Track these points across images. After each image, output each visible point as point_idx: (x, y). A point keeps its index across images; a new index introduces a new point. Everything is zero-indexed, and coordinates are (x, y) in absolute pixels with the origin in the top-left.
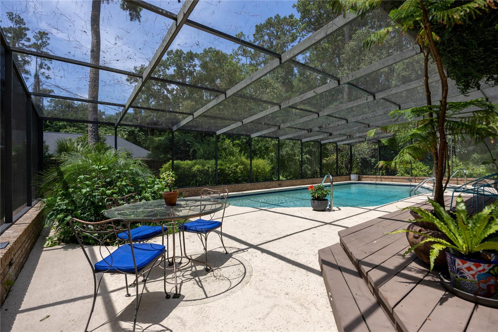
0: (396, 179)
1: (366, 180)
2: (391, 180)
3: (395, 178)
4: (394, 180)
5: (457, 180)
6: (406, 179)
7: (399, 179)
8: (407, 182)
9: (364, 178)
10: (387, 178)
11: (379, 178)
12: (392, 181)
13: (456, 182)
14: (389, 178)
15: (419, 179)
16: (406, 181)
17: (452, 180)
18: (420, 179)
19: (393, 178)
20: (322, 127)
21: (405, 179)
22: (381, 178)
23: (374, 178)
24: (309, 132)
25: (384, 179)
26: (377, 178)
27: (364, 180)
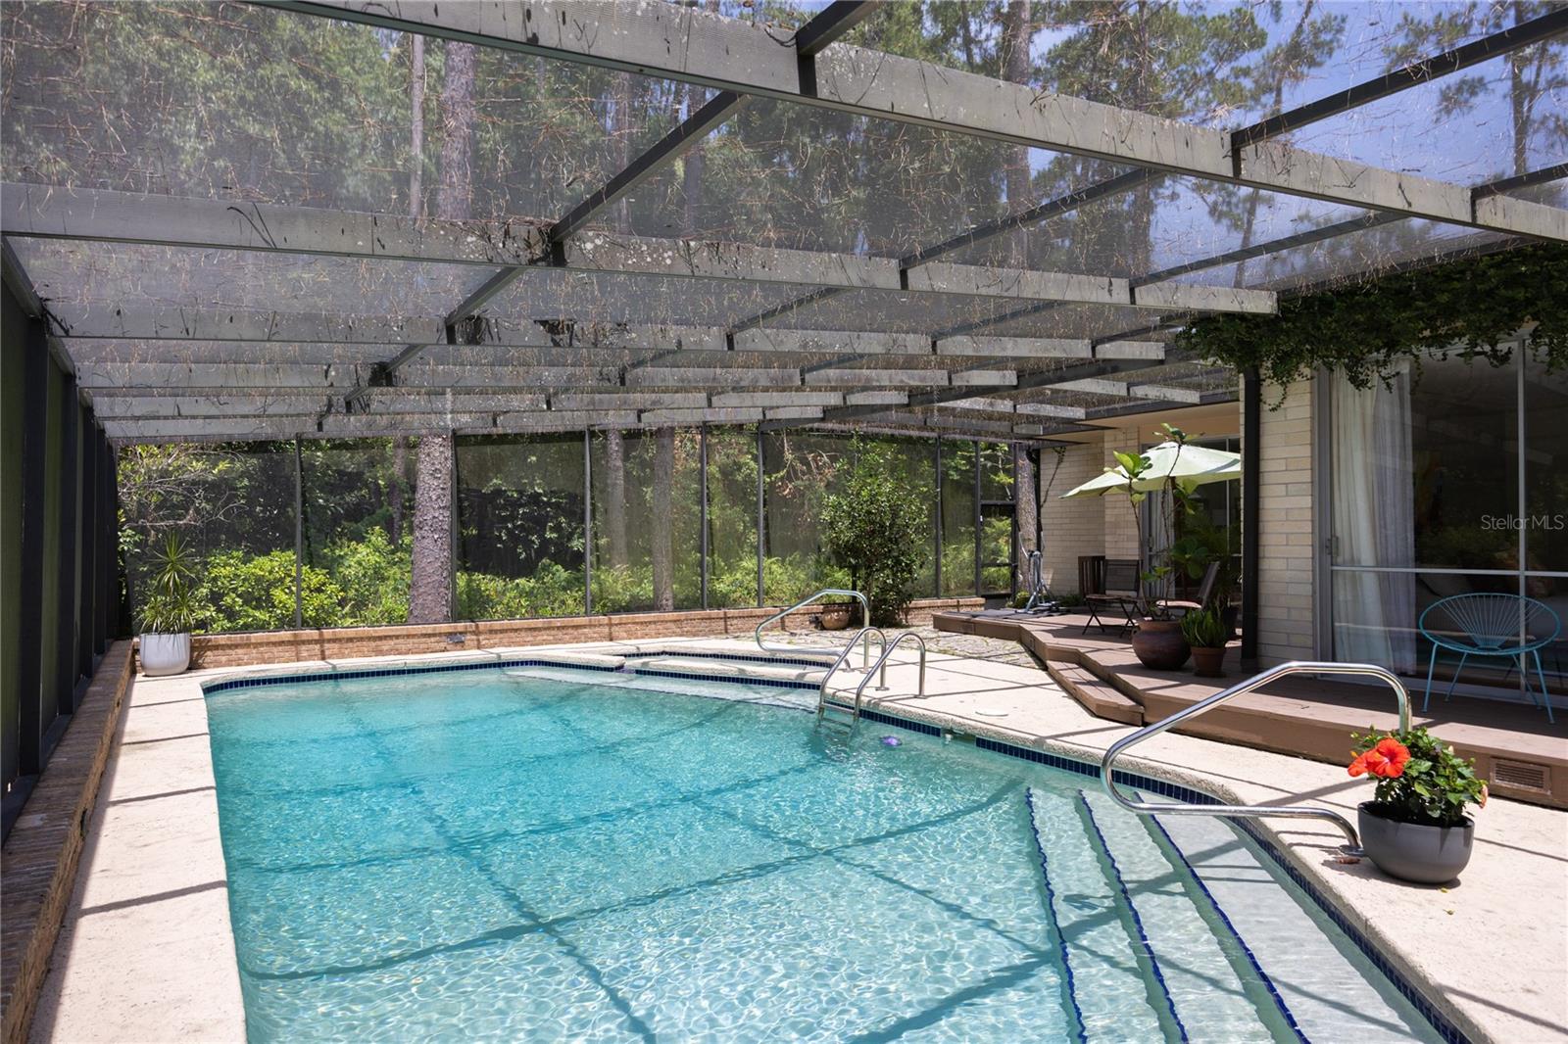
0: (397, 637)
1: (229, 663)
2: (373, 644)
3: (390, 637)
4: (386, 645)
5: (610, 625)
6: (440, 634)
7: (408, 636)
8: (445, 650)
9: (217, 647)
10: (350, 640)
11: (309, 642)
12: (379, 652)
13: (606, 630)
14: (361, 639)
15: (491, 631)
16: (443, 645)
17: (595, 626)
18: (496, 632)
19: (380, 638)
21: (434, 635)
22: (321, 641)
23: (281, 643)
25: (336, 646)
26: (296, 643)
27: (218, 664)
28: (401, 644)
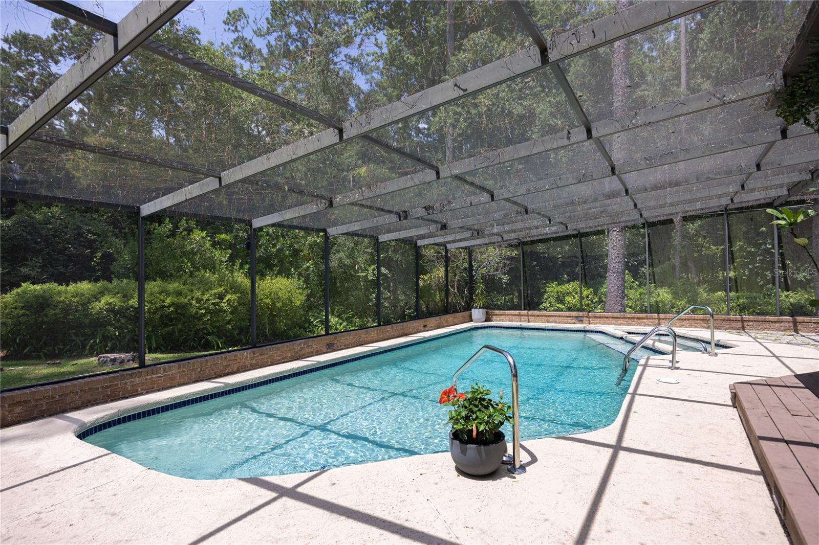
0: (555, 316)
1: (500, 321)
2: (546, 318)
3: (553, 316)
4: (551, 319)
5: (659, 319)
6: (572, 317)
7: (560, 316)
8: (575, 323)
9: (496, 315)
10: (538, 316)
11: (524, 315)
12: (549, 322)
13: (657, 321)
14: (542, 316)
15: (595, 317)
16: (574, 321)
17: (650, 319)
18: (598, 317)
19: (549, 316)
20: (432, 208)
21: (570, 317)
22: (528, 315)
23: (515, 315)
24: (400, 220)
25: (533, 318)
26: (520, 315)
27: (497, 321)
28: (557, 319)
